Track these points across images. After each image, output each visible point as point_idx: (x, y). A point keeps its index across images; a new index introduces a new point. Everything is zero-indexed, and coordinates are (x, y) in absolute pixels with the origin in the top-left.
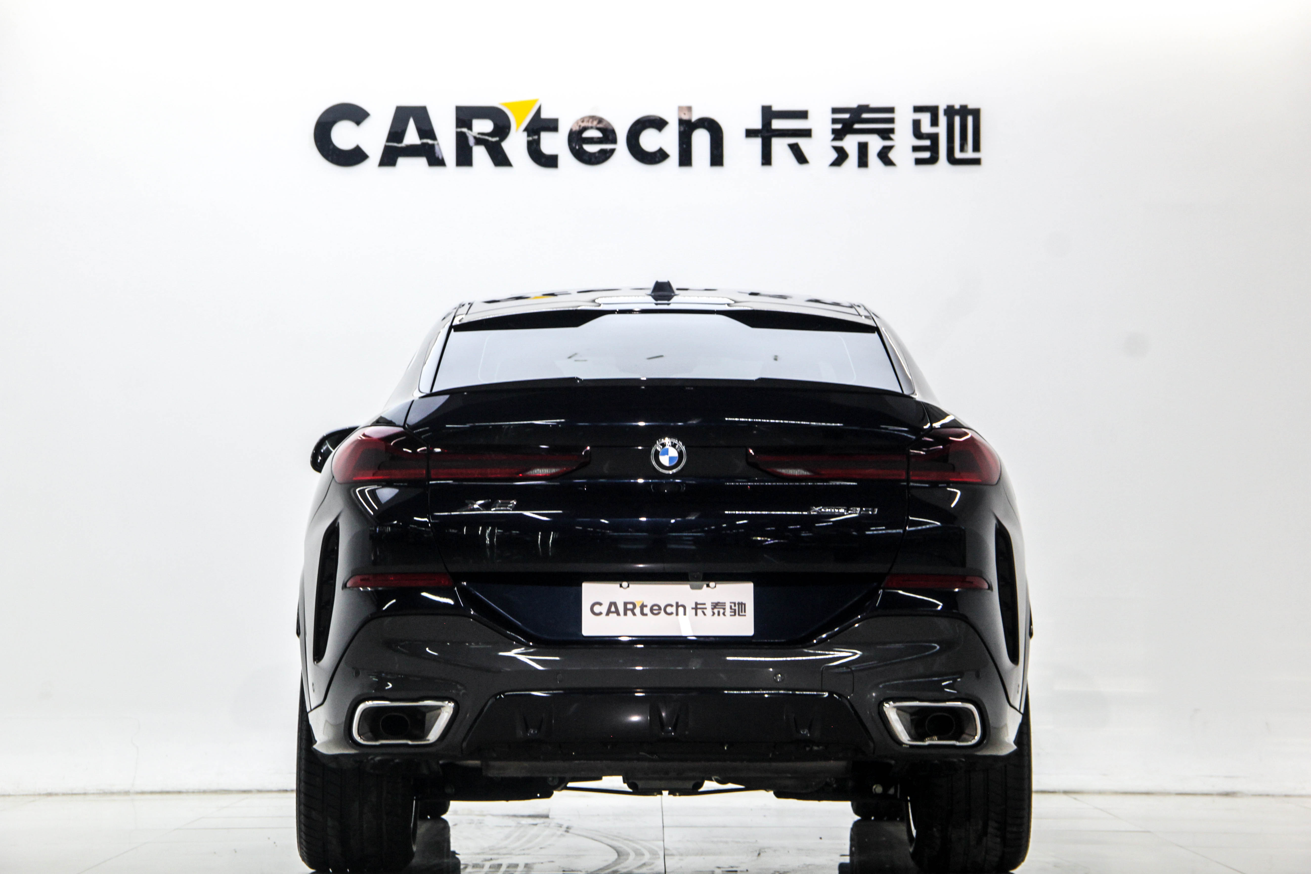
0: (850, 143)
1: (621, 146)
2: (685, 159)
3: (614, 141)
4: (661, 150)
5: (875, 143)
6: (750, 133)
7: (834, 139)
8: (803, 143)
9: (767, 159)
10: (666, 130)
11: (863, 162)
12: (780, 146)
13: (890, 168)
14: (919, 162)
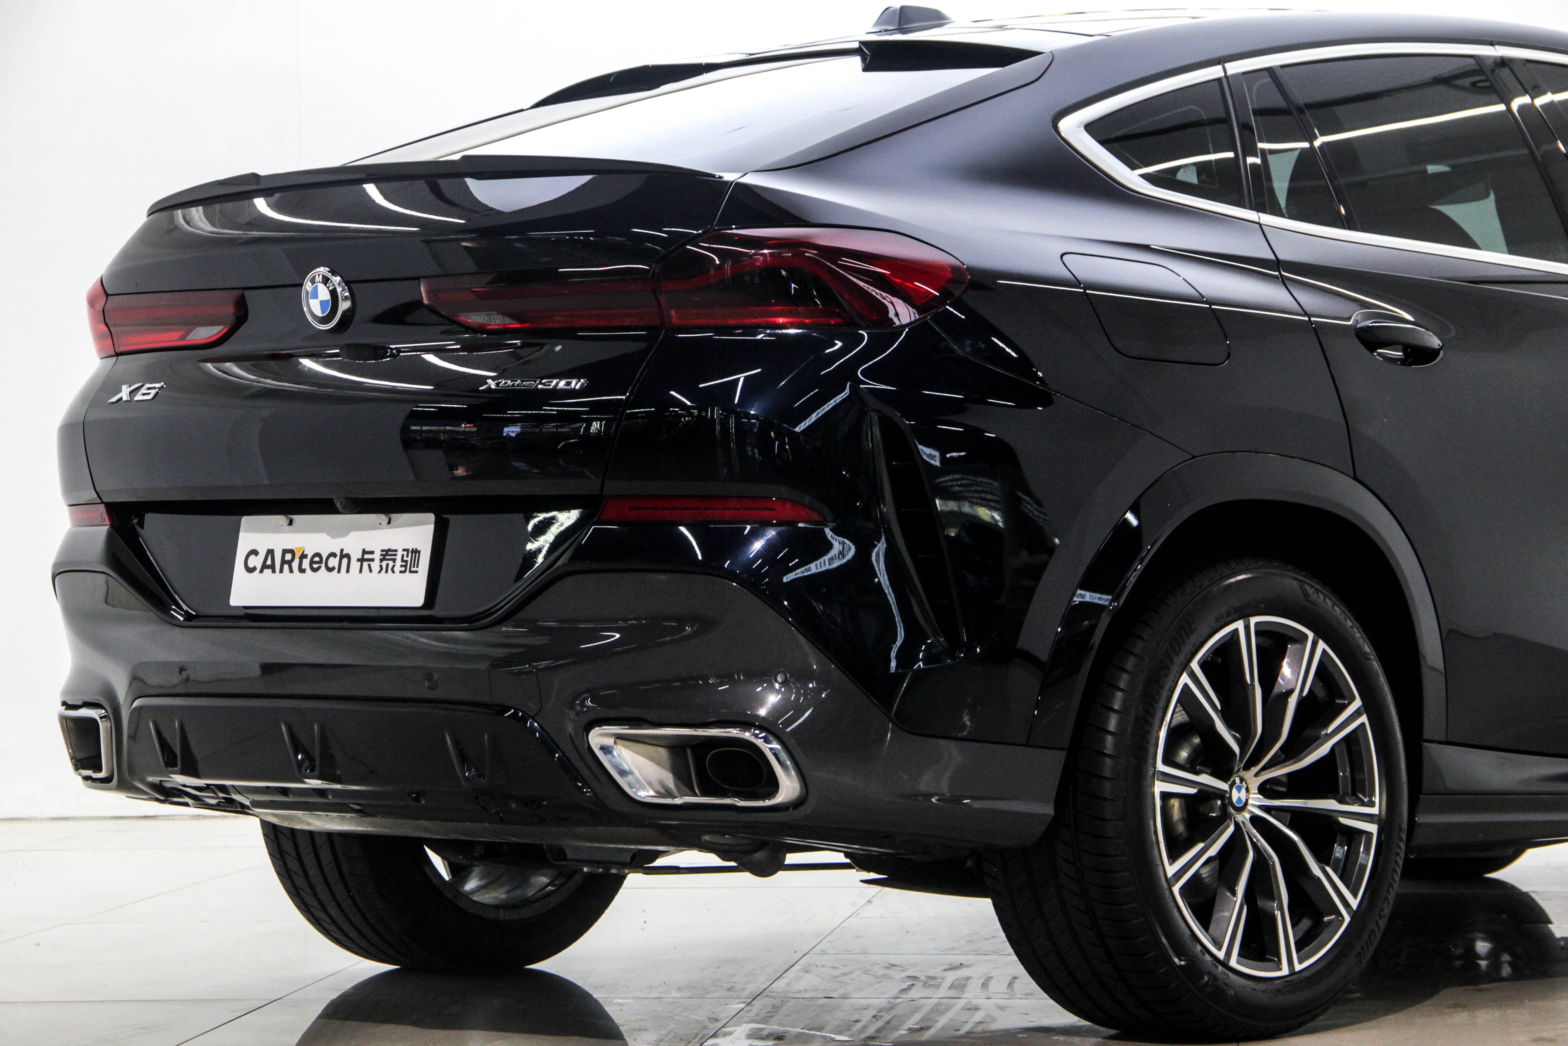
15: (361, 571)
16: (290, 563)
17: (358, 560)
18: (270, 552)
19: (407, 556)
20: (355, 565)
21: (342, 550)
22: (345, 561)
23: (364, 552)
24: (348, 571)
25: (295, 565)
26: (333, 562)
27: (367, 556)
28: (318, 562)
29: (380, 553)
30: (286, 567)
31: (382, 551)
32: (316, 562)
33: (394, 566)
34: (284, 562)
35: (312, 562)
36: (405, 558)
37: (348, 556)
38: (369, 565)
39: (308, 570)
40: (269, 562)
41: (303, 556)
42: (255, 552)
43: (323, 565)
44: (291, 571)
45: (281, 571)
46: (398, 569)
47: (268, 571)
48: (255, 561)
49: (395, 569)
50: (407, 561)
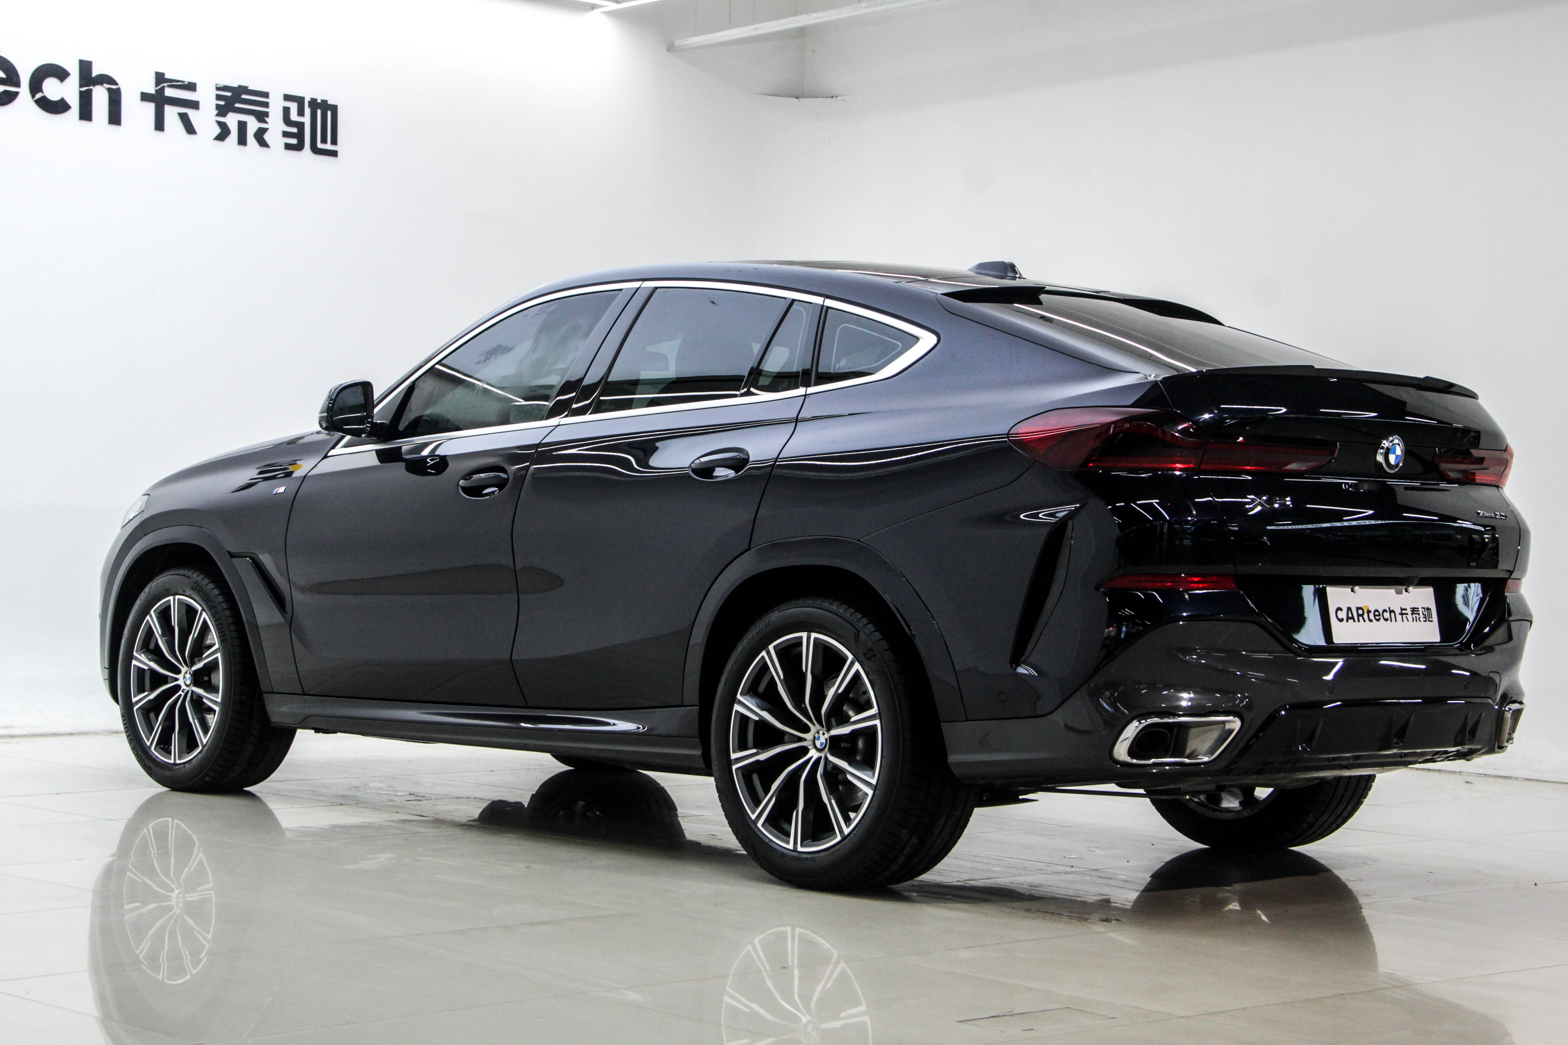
0: (232, 120)
1: (24, 90)
2: (86, 114)
3: (18, 84)
4: (62, 100)
5: (253, 125)
6: (145, 97)
7: (217, 115)
8: (191, 113)
9: (159, 125)
10: (68, 81)
11: (242, 141)
12: (171, 113)
13: (264, 149)
14: (288, 147)
15: (1403, 621)
16: (1362, 615)
17: (1400, 614)
18: (1349, 609)
19: (1425, 612)
20: (1399, 617)
21: (1389, 608)
22: (1393, 614)
23: (1402, 609)
24: (1396, 621)
25: (1366, 616)
26: (1387, 615)
27: (1404, 612)
28: (1378, 615)
29: (1410, 610)
30: (1361, 618)
31: (1411, 608)
32: (1377, 615)
33: (1419, 618)
34: (1359, 615)
35: (1375, 616)
36: (1424, 613)
37: (1393, 611)
38: (1406, 617)
39: (1374, 620)
40: (1350, 615)
41: (1369, 612)
42: (1339, 609)
43: (1381, 617)
44: (1365, 621)
45: (1359, 621)
46: (1422, 619)
47: (1351, 621)
48: (1342, 615)
49: (1420, 619)
50: (1425, 615)
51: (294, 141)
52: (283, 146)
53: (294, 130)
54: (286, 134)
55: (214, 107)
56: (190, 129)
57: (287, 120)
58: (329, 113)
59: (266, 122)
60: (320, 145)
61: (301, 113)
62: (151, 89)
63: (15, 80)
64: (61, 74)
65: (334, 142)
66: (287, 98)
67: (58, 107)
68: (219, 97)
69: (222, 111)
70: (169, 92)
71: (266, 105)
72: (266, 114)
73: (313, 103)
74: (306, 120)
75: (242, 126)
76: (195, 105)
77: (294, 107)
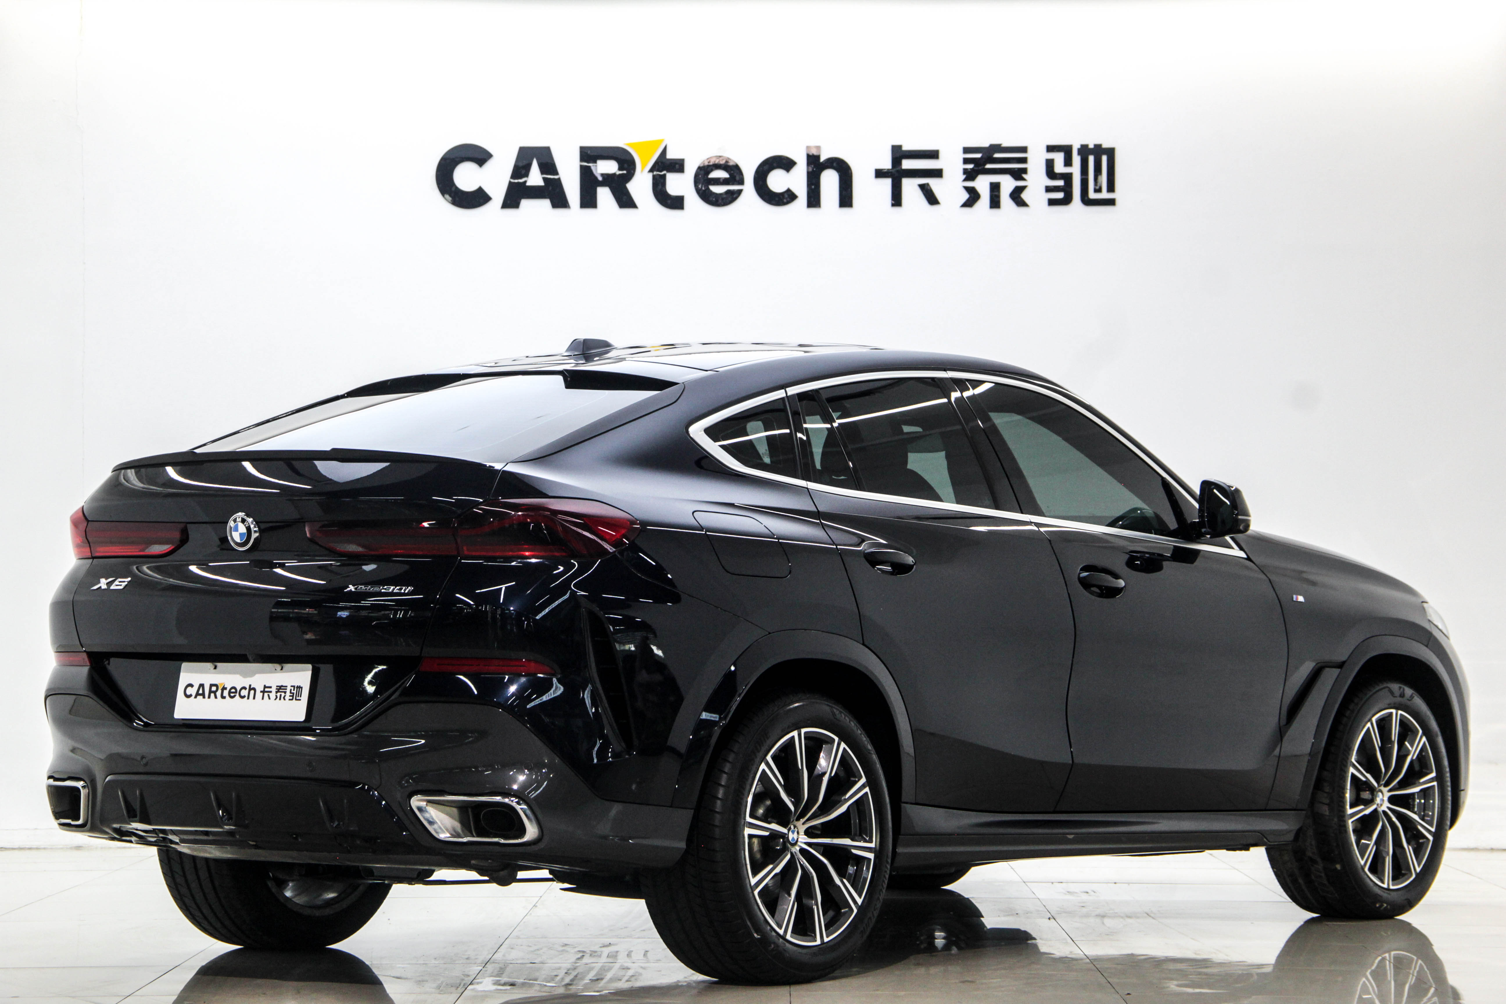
15: (263, 699)
16: (215, 692)
17: (261, 692)
18: (202, 686)
19: (294, 690)
20: (259, 695)
21: (250, 686)
22: (252, 692)
23: (265, 687)
24: (254, 698)
25: (219, 693)
26: (244, 693)
27: (267, 690)
28: (233, 692)
29: (275, 688)
30: (212, 695)
31: (277, 686)
32: (233, 693)
33: (285, 696)
34: (210, 692)
35: (230, 692)
36: (292, 691)
37: (254, 689)
38: (269, 695)
39: (227, 697)
40: (201, 692)
41: (224, 688)
42: (191, 685)
43: (238, 694)
44: (216, 697)
45: (209, 697)
46: (287, 697)
47: (200, 698)
48: (191, 691)
49: (286, 698)
50: (293, 693)
51: (1060, 195)
52: (1046, 202)
53: (1061, 183)
54: (1049, 189)
55: (961, 172)
56: (932, 199)
57: (1051, 173)
58: (1104, 159)
59: (1024, 179)
60: (1092, 195)
61: (1068, 162)
62: (887, 164)
63: (737, 178)
64: (786, 164)
65: (1111, 188)
66: (1051, 149)
67: (786, 198)
68: (966, 161)
69: (970, 175)
70: (907, 164)
71: (1024, 160)
72: (1025, 171)
73: (1084, 151)
74: (1075, 170)
75: (995, 188)
76: (937, 173)
77: (1059, 158)
